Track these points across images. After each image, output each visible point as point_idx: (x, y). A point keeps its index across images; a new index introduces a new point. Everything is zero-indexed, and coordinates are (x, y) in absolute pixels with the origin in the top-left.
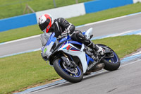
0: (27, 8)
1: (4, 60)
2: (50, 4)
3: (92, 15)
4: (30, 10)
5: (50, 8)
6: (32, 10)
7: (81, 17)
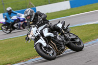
0: (30, 4)
1: (13, 39)
2: (45, 1)
3: (75, 9)
4: (32, 5)
5: (46, 4)
6: (34, 6)
7: (67, 10)
